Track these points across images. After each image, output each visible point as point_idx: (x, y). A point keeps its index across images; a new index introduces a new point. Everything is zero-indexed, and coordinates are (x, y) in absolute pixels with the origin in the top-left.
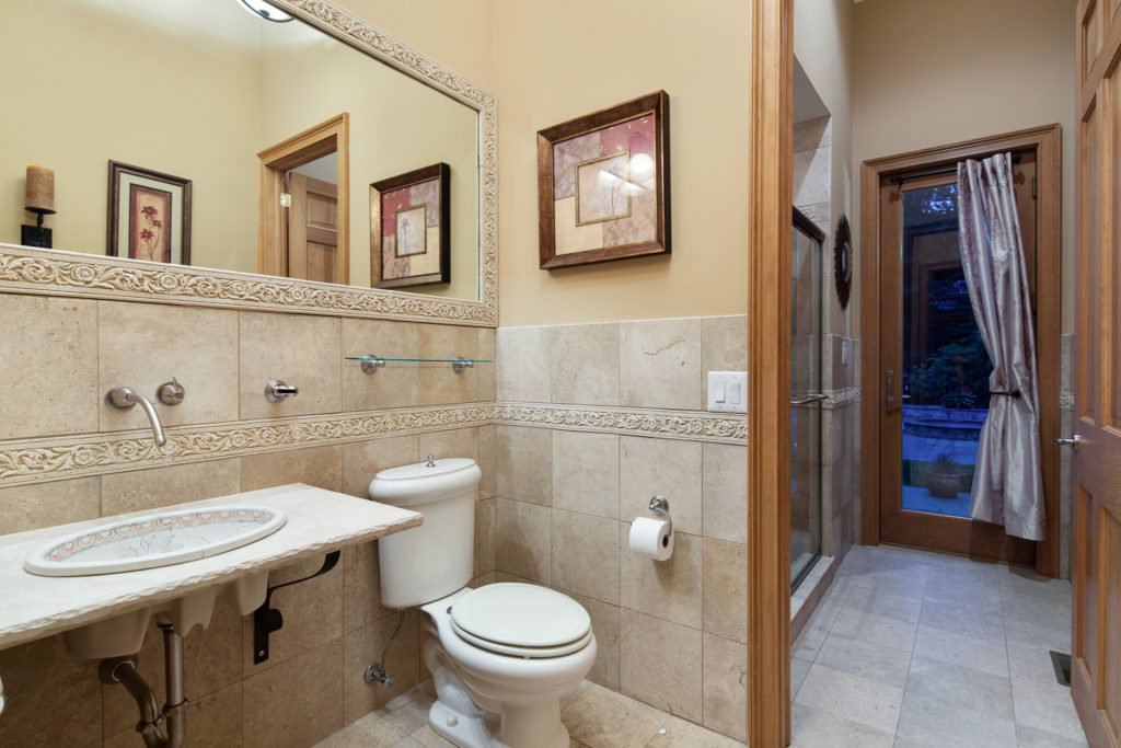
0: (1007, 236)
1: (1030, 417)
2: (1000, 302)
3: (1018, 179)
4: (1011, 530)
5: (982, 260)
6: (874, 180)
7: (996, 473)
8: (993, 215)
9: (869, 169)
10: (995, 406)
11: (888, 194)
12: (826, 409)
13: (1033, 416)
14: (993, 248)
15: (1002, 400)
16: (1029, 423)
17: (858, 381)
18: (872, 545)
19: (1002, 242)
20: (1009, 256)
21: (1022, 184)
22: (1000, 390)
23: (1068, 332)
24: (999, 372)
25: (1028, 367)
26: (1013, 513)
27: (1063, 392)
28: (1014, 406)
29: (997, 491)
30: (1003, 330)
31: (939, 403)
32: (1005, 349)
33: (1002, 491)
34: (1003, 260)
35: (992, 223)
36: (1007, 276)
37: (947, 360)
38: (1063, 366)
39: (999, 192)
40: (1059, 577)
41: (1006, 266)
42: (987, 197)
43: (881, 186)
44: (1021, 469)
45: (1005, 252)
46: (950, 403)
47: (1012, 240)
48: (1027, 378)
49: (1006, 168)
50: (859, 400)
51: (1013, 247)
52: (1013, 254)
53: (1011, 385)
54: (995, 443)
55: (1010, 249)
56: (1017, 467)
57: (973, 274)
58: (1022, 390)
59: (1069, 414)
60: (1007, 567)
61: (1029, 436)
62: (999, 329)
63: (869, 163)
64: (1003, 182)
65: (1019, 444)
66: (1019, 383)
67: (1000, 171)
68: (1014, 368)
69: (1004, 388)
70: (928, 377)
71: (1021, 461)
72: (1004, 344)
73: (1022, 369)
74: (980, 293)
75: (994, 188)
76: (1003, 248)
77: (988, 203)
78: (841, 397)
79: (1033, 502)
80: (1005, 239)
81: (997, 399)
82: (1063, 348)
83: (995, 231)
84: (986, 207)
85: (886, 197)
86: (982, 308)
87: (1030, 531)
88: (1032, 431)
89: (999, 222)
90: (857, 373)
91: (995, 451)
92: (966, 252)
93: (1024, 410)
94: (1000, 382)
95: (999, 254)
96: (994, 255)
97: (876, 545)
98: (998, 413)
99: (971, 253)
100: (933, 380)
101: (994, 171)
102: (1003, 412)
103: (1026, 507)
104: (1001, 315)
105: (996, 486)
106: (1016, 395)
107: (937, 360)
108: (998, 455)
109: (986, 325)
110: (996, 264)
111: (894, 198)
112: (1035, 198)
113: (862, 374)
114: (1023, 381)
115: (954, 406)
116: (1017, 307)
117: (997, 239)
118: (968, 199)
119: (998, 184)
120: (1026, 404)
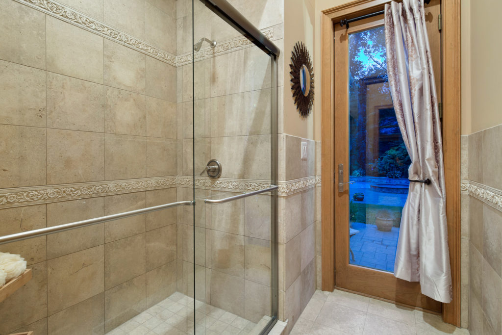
0: (421, 58)
1: (439, 201)
2: (416, 111)
3: (429, 17)
4: (426, 290)
5: (403, 78)
6: (329, 25)
7: (413, 241)
8: (410, 44)
9: (326, 17)
10: (413, 190)
11: (340, 36)
12: (281, 197)
13: (442, 200)
14: (410, 70)
15: (418, 185)
16: (438, 206)
17: (319, 171)
18: (329, 291)
19: (417, 64)
20: (422, 75)
21: (431, 21)
22: (416, 179)
23: (466, 133)
24: (415, 164)
25: (437, 161)
26: (426, 277)
27: (463, 181)
28: (426, 190)
29: (414, 256)
30: (418, 132)
31: (386, 176)
32: (419, 147)
33: (418, 255)
34: (418, 78)
35: (410, 50)
36: (421, 90)
37: (389, 157)
38: (462, 160)
39: (415, 24)
40: (460, 327)
41: (420, 82)
42: (406, 32)
43: (334, 31)
44: (433, 241)
45: (419, 72)
46: (390, 176)
47: (425, 61)
48: (437, 170)
49: (420, 6)
50: (320, 185)
51: (425, 66)
52: (426, 72)
53: (424, 174)
54: (412, 218)
55: (423, 69)
56: (429, 240)
57: (396, 90)
58: (433, 179)
59: (468, 198)
60: (421, 313)
61: (439, 217)
62: (415, 132)
63: (326, 13)
64: (417, 16)
65: (431, 221)
66: (431, 174)
67: (415, 8)
68: (426, 162)
69: (419, 177)
70: (381, 164)
71: (433, 235)
72: (419, 143)
73: (433, 162)
74: (401, 105)
75: (411, 22)
76: (418, 69)
77: (407, 36)
78: (298, 185)
79: (442, 271)
80: (419, 62)
81: (414, 185)
82: (463, 146)
83: (412, 56)
84: (405, 39)
85: (337, 38)
86: (403, 116)
87: (440, 294)
88: (441, 212)
89: (415, 50)
90: (319, 165)
91: (412, 225)
92: (391, 73)
93: (434, 195)
94: (416, 173)
95: (415, 73)
96: (411, 74)
97: (332, 291)
98: (415, 196)
99: (395, 75)
100: (384, 166)
101: (411, 10)
102: (418, 196)
103: (438, 275)
104: (416, 120)
105: (414, 252)
106: (428, 182)
107: (385, 157)
108: (415, 228)
109: (406, 128)
110: (413, 82)
111: (343, 38)
112: (440, 31)
113: (322, 166)
114: (433, 172)
115: (392, 177)
116: (429, 113)
117: (414, 62)
118: (392, 33)
119: (414, 19)
120: (436, 190)
